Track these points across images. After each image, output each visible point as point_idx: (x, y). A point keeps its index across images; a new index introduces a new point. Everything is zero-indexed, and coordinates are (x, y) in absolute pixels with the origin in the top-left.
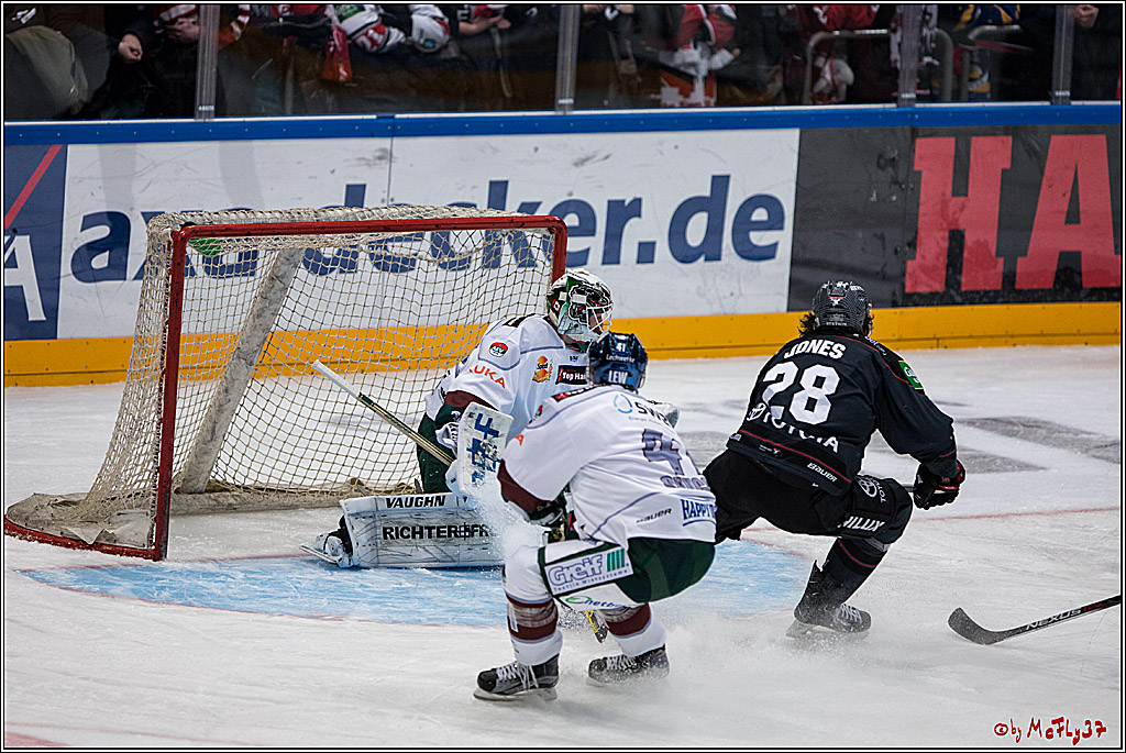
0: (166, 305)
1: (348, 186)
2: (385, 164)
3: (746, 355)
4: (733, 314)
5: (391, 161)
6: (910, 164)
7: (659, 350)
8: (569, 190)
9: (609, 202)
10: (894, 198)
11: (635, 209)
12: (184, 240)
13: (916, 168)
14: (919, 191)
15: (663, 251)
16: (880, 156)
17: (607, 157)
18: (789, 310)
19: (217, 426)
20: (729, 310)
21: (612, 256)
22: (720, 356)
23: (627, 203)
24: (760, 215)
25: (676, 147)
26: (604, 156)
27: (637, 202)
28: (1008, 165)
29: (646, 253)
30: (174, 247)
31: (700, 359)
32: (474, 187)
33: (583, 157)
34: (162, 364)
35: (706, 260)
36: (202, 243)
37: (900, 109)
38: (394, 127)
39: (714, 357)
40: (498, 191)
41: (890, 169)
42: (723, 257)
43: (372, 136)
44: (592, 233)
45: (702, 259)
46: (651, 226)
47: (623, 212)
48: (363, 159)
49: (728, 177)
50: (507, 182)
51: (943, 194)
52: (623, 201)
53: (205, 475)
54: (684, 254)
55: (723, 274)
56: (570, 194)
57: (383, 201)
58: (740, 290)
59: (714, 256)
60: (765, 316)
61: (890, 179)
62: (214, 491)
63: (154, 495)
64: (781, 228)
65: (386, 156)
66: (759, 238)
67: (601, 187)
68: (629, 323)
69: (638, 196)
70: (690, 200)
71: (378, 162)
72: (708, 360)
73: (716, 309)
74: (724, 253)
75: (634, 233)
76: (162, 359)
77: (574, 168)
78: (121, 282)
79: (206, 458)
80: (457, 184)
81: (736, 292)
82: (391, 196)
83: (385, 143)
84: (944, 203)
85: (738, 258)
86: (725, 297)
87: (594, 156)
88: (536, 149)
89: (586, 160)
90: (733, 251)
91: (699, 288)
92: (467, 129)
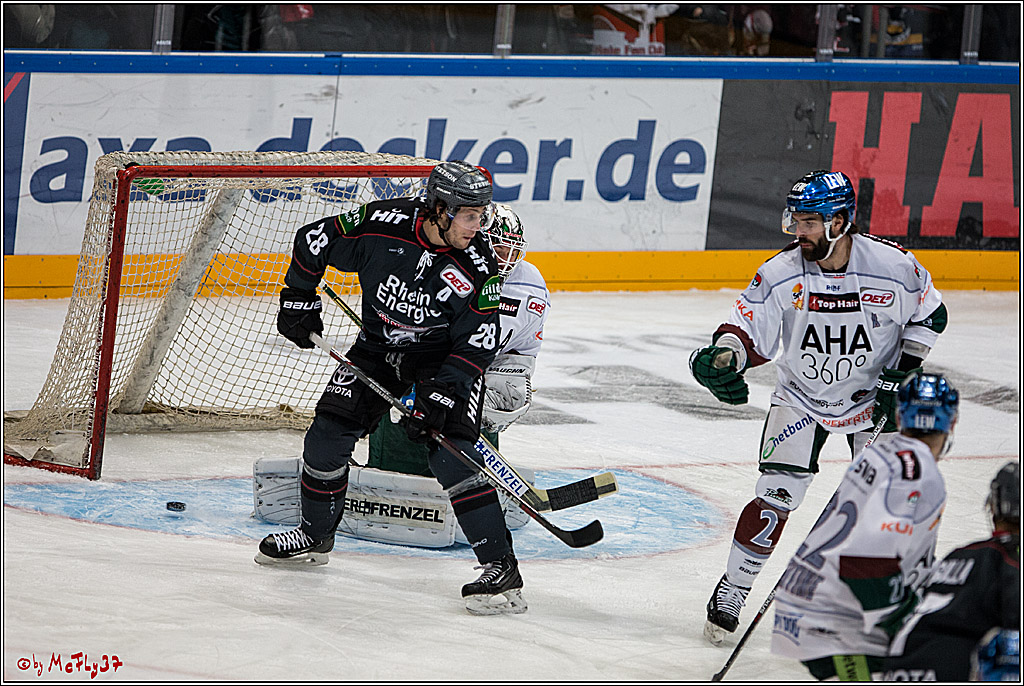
0: (109, 239)
1: (295, 120)
2: (331, 100)
3: (664, 289)
4: (655, 251)
5: (337, 98)
6: (826, 115)
7: (583, 282)
8: (504, 129)
9: (542, 142)
10: (810, 147)
11: (565, 149)
12: (129, 178)
13: (831, 119)
14: (833, 139)
15: (590, 188)
16: (798, 108)
17: (541, 100)
18: (707, 248)
19: (156, 351)
20: (650, 247)
21: (542, 193)
22: (640, 290)
23: (558, 143)
24: (683, 158)
25: (606, 93)
26: (538, 98)
27: (568, 143)
28: (917, 120)
29: (574, 192)
30: (119, 185)
31: (621, 292)
32: (414, 124)
33: (519, 99)
34: (103, 295)
35: (631, 199)
36: (146, 182)
37: (819, 64)
38: (341, 66)
39: (634, 290)
40: (437, 128)
41: (807, 120)
42: (646, 198)
43: (320, 74)
44: (524, 170)
45: (627, 198)
46: (580, 166)
47: (554, 152)
48: (311, 94)
49: (654, 122)
50: (445, 120)
51: (856, 145)
52: (555, 142)
53: (142, 397)
54: (611, 194)
55: (646, 212)
56: (505, 133)
57: (328, 135)
58: (661, 228)
59: (638, 196)
60: (684, 254)
61: (805, 129)
62: (150, 412)
63: (91, 418)
64: (703, 172)
65: (332, 93)
66: (681, 180)
67: (534, 127)
68: (556, 256)
69: (569, 137)
70: (617, 142)
71: (324, 98)
72: (629, 293)
73: (639, 246)
74: (647, 193)
75: (563, 172)
76: (104, 290)
77: (509, 110)
78: (76, 203)
79: (144, 380)
80: (398, 120)
81: (658, 231)
82: (335, 131)
83: (331, 80)
84: (856, 153)
85: (661, 198)
86: (647, 235)
87: (529, 99)
88: (474, 91)
89: (521, 102)
90: (656, 191)
91: (623, 225)
92: (410, 69)
